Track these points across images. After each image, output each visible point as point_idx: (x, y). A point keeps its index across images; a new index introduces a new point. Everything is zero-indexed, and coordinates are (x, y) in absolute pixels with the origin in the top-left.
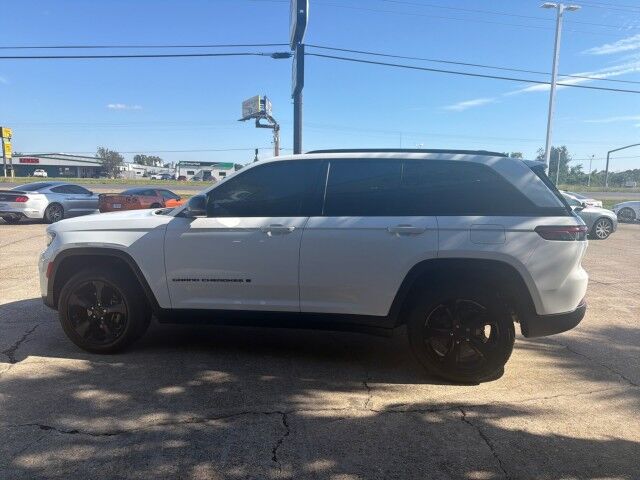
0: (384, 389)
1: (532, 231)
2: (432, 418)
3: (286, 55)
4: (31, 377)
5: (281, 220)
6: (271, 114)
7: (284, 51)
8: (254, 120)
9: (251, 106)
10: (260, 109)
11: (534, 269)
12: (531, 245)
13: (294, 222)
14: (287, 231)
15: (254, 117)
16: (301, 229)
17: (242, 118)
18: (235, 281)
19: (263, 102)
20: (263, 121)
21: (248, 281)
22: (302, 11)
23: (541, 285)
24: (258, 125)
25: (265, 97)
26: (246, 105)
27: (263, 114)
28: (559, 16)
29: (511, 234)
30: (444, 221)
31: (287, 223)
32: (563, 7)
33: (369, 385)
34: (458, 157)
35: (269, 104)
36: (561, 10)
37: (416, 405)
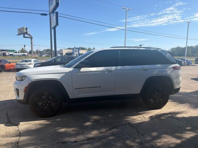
0: (143, 113)
1: (171, 68)
3: (46, 15)
4: (32, 129)
5: (109, 68)
6: (29, 33)
7: (45, 13)
8: (22, 35)
9: (21, 30)
10: (25, 32)
11: (173, 77)
12: (172, 71)
13: (113, 68)
14: (112, 71)
15: (22, 34)
16: (116, 70)
17: (18, 34)
18: (96, 87)
19: (26, 29)
20: (26, 36)
21: (100, 87)
22: (57, 1)
23: (175, 81)
24: (24, 37)
25: (27, 27)
26: (19, 30)
27: (26, 33)
28: (127, 11)
29: (168, 69)
30: (153, 66)
31: (111, 68)
32: (127, 9)
33: (139, 113)
35: (28, 30)
36: (127, 10)
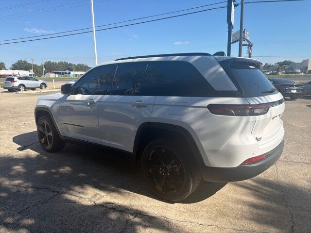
1: (204, 107)
2: (113, 216)
6: (248, 38)
9: (237, 35)
11: (200, 134)
12: (203, 117)
16: (99, 102)
18: (79, 126)
19: (244, 32)
20: (244, 42)
21: (83, 127)
23: (205, 145)
26: (234, 35)
29: (191, 109)
34: (175, 58)
35: (247, 33)
37: (120, 206)
